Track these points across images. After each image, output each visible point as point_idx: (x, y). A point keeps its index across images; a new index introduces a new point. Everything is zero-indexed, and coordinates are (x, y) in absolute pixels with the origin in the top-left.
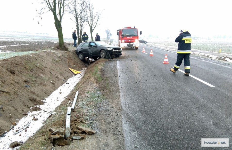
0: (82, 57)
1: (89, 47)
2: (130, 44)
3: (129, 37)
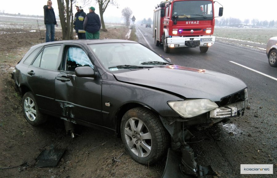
0: (35, 111)
2: (193, 39)
3: (191, 23)
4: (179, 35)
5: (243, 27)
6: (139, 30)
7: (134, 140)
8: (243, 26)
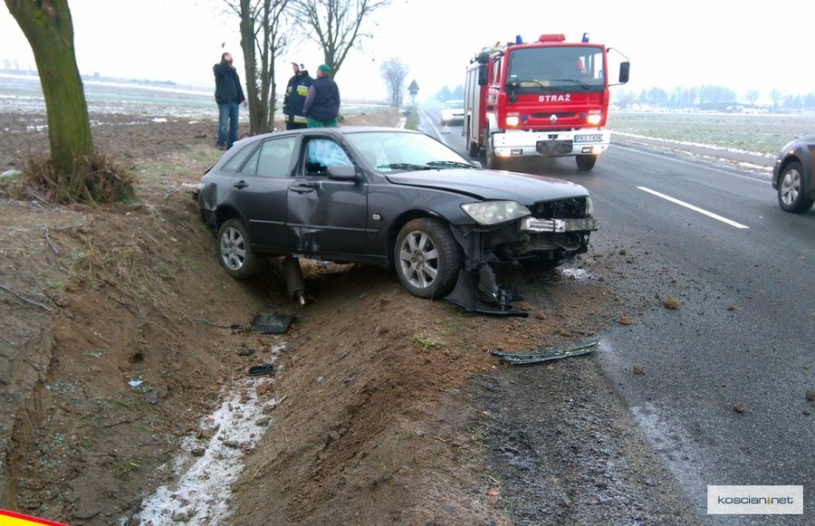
0: (243, 253)
1: (293, 174)
2: (556, 136)
3: (550, 98)
4: (523, 126)
5: (741, 109)
6: (428, 118)
7: (414, 265)
8: (741, 107)
